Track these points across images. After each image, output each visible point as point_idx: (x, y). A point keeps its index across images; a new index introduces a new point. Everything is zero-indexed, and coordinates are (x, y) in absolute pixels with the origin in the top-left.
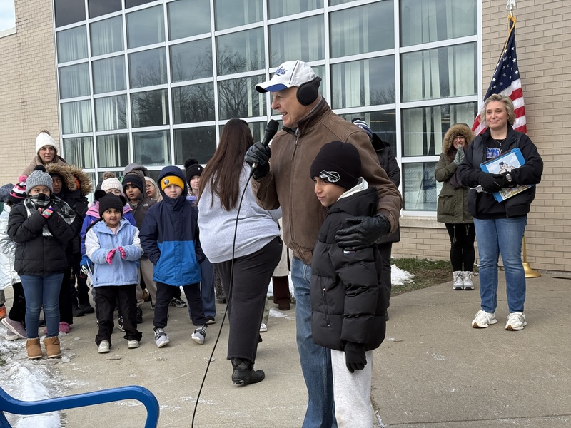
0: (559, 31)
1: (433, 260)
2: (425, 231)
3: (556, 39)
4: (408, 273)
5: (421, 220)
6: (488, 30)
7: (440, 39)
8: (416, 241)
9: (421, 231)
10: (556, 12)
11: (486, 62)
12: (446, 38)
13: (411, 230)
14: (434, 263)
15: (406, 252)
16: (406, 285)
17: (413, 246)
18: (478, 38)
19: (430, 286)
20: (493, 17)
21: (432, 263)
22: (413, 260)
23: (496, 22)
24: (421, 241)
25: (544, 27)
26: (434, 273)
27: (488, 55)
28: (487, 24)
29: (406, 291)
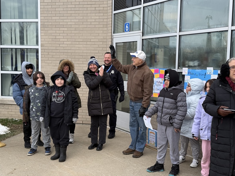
0: (74, 23)
1: (16, 119)
2: (13, 106)
3: (72, 26)
4: (7, 127)
5: (11, 101)
6: (43, 18)
7: (19, 18)
8: (8, 110)
9: (11, 106)
10: (73, 15)
11: (42, 32)
12: (22, 18)
13: (5, 105)
14: (17, 121)
15: (3, 115)
16: (7, 134)
17: (7, 113)
18: (39, 20)
19: (19, 133)
20: (45, 12)
21: (16, 121)
22: (7, 120)
23: (46, 15)
24: (10, 110)
25: (68, 21)
26: (19, 126)
27: (43, 29)
28: (42, 15)
29: (8, 137)
